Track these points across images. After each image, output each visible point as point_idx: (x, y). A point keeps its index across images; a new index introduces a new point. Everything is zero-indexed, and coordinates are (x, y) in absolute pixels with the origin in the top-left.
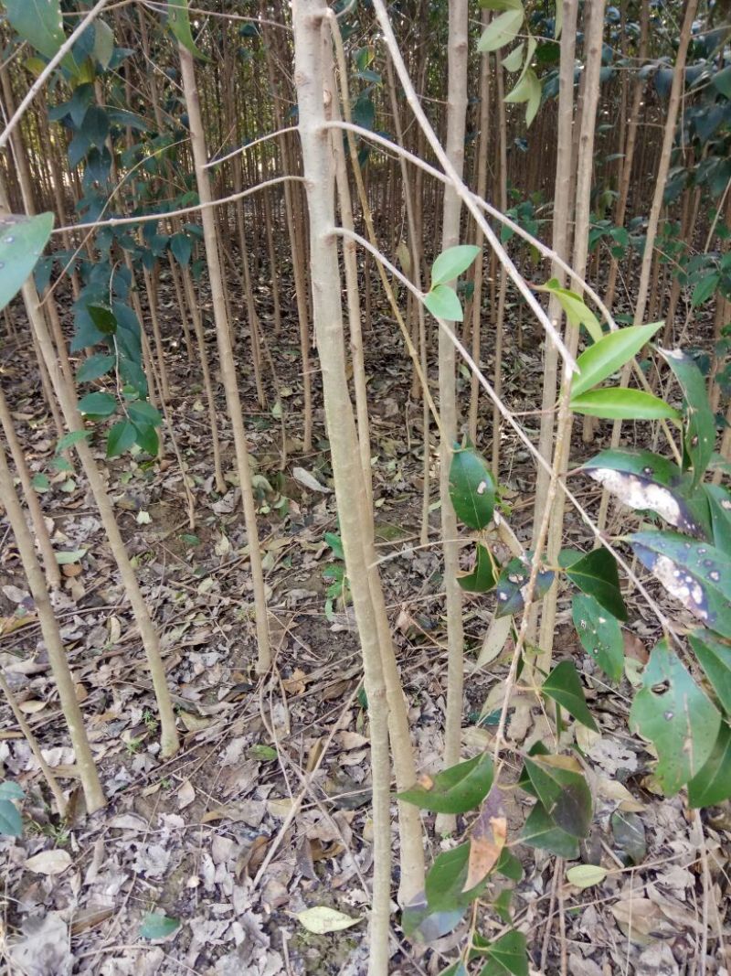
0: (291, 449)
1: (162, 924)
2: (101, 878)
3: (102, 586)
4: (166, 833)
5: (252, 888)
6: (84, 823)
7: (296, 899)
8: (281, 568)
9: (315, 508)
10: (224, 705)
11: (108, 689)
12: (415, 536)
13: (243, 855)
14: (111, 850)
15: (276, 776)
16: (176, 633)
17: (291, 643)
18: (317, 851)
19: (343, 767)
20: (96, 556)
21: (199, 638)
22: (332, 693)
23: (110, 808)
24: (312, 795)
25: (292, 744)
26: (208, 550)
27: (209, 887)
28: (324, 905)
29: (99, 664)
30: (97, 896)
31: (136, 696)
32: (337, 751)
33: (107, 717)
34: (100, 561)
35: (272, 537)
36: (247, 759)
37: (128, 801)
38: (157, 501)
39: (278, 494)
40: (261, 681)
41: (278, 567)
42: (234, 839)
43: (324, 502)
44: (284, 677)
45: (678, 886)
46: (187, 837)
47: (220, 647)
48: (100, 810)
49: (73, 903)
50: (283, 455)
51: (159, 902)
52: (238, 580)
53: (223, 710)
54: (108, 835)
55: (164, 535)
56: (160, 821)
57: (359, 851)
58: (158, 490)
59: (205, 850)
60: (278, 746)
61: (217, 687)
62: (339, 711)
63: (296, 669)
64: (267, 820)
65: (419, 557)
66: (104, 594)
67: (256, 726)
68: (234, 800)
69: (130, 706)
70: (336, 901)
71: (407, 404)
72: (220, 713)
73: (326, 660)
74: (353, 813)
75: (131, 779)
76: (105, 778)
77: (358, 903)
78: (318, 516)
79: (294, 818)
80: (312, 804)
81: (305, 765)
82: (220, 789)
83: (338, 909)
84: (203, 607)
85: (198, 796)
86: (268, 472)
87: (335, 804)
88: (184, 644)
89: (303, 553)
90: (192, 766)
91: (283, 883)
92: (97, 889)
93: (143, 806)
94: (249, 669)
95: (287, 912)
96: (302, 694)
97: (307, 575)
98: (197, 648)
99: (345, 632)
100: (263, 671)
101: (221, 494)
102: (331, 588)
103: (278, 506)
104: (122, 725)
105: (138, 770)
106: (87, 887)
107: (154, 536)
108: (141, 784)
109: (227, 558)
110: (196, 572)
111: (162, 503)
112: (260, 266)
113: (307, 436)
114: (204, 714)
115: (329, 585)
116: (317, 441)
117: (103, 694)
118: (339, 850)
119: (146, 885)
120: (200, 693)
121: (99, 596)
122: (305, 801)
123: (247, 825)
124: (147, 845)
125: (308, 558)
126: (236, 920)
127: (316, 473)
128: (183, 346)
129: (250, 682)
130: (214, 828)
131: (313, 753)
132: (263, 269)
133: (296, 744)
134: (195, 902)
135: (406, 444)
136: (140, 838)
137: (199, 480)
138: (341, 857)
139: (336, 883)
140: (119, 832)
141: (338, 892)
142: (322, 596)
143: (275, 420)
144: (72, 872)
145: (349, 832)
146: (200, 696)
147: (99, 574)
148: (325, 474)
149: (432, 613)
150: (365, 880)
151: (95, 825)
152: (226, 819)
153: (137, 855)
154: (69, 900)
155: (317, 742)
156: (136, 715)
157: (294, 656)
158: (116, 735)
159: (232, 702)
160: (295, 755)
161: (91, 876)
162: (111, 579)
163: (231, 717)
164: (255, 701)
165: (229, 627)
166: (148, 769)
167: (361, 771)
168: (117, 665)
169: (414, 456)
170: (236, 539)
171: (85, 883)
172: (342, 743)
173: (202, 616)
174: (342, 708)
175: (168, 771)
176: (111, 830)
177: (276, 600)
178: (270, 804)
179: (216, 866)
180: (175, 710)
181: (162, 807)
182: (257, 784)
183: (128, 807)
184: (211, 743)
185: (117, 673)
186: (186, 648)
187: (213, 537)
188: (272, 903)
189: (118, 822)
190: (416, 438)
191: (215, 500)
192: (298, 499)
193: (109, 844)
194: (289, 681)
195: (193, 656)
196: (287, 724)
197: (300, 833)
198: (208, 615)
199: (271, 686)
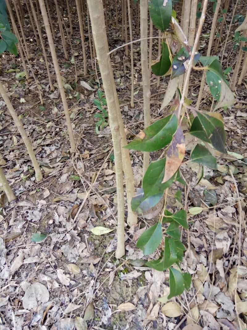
0: (79, 74)
1: (40, 236)
2: (15, 223)
3: (8, 125)
4: (39, 206)
5: (73, 222)
6: (7, 205)
7: (90, 225)
8: (78, 118)
9: (90, 96)
10: (59, 164)
11: (14, 160)
12: (128, 103)
13: (69, 212)
14: (19, 214)
15: (80, 185)
16: (39, 141)
17: (83, 142)
18: (97, 209)
19: (105, 181)
20: (5, 115)
21: (48, 142)
22: (100, 157)
23: (17, 199)
24: (94, 190)
25: (85, 174)
26: (49, 112)
27: (57, 223)
28: (100, 226)
29: (10, 152)
30: (14, 229)
31: (24, 162)
32: (102, 176)
33: (14, 170)
34: (7, 117)
35: (74, 107)
36: (69, 180)
37: (25, 197)
38: (28, 94)
39: (75, 91)
40: (73, 155)
41: (77, 117)
42: (65, 207)
43: (93, 94)
44: (81, 153)
45: (229, 212)
46: (48, 207)
47: (56, 145)
48: (13, 200)
49: (5, 232)
50: (76, 77)
51: (38, 230)
52: (62, 122)
53: (59, 165)
54: (17, 209)
55: (31, 107)
56: (37, 203)
57: (112, 207)
58: (27, 90)
59: (55, 211)
60: (80, 175)
61: (56, 158)
62: (102, 163)
63: (86, 150)
64: (77, 200)
65: (130, 110)
66: (10, 128)
67: (72, 169)
68: (65, 194)
69: (23, 166)
70: (104, 224)
71: (124, 57)
72: (58, 166)
73: (97, 147)
74: (110, 195)
75: (25, 190)
76: (15, 190)
77: (112, 224)
78: (91, 99)
79: (87, 199)
80: (94, 193)
81: (91, 181)
82: (59, 191)
83: (105, 227)
84: (49, 132)
85: (51, 194)
86: (71, 83)
87: (103, 193)
88: (42, 144)
89: (86, 112)
90: (48, 184)
91: (85, 220)
92: (14, 227)
93: (30, 198)
94: (68, 151)
95: (86, 229)
96: (88, 158)
97: (88, 119)
98: (47, 145)
99: (104, 137)
100: (73, 151)
101: (53, 92)
102: (97, 123)
103: (76, 96)
104: (20, 172)
105: (27, 187)
106: (10, 226)
107: (27, 107)
108: (29, 191)
109: (57, 114)
110: (45, 120)
111: (29, 95)
112: (64, 10)
113: (85, 70)
114: (51, 167)
115: (97, 122)
116: (89, 71)
117: (12, 162)
118: (105, 208)
119: (33, 224)
120: (50, 160)
121: (8, 129)
122: (91, 192)
123: (70, 202)
124: (32, 211)
125: (88, 114)
126: (68, 233)
127: (90, 83)
128: (35, 41)
129: (69, 156)
130: (58, 204)
131: (93, 177)
132: (65, 12)
133: (87, 174)
134: (52, 228)
135: (124, 72)
136: (29, 209)
137: (44, 86)
138: (105, 210)
139: (104, 218)
140: (22, 208)
141: (105, 221)
142: (94, 126)
143: (72, 64)
144: (4, 222)
145: (108, 201)
146: (50, 161)
147: (7, 122)
148: (93, 84)
149: (136, 129)
150: (115, 217)
151: (12, 206)
152: (62, 200)
153: (29, 214)
154: (4, 231)
155: (95, 173)
156: (25, 168)
157: (85, 146)
158: (18, 175)
159: (62, 162)
160: (87, 178)
161: (11, 223)
162: (12, 123)
163: (62, 167)
164: (71, 162)
165: (59, 138)
166: (31, 185)
167: (112, 182)
168: (17, 152)
169: (127, 77)
170: (60, 108)
171: (9, 225)
172: (104, 173)
173: (49, 135)
174: (103, 162)
175: (39, 186)
176: (18, 207)
177: (77, 128)
178: (78, 194)
179: (59, 216)
180: (40, 166)
181: (37, 198)
182: (73, 188)
183: (24, 199)
184: (55, 176)
185: (17, 155)
186: (44, 146)
187: (51, 107)
188: (81, 226)
189: (21, 204)
190: (128, 70)
191: (50, 94)
192: (83, 93)
193: (18, 212)
194: (83, 154)
195: (46, 148)
196: (83, 168)
197: (90, 203)
198: (51, 135)
199: (76, 156)
